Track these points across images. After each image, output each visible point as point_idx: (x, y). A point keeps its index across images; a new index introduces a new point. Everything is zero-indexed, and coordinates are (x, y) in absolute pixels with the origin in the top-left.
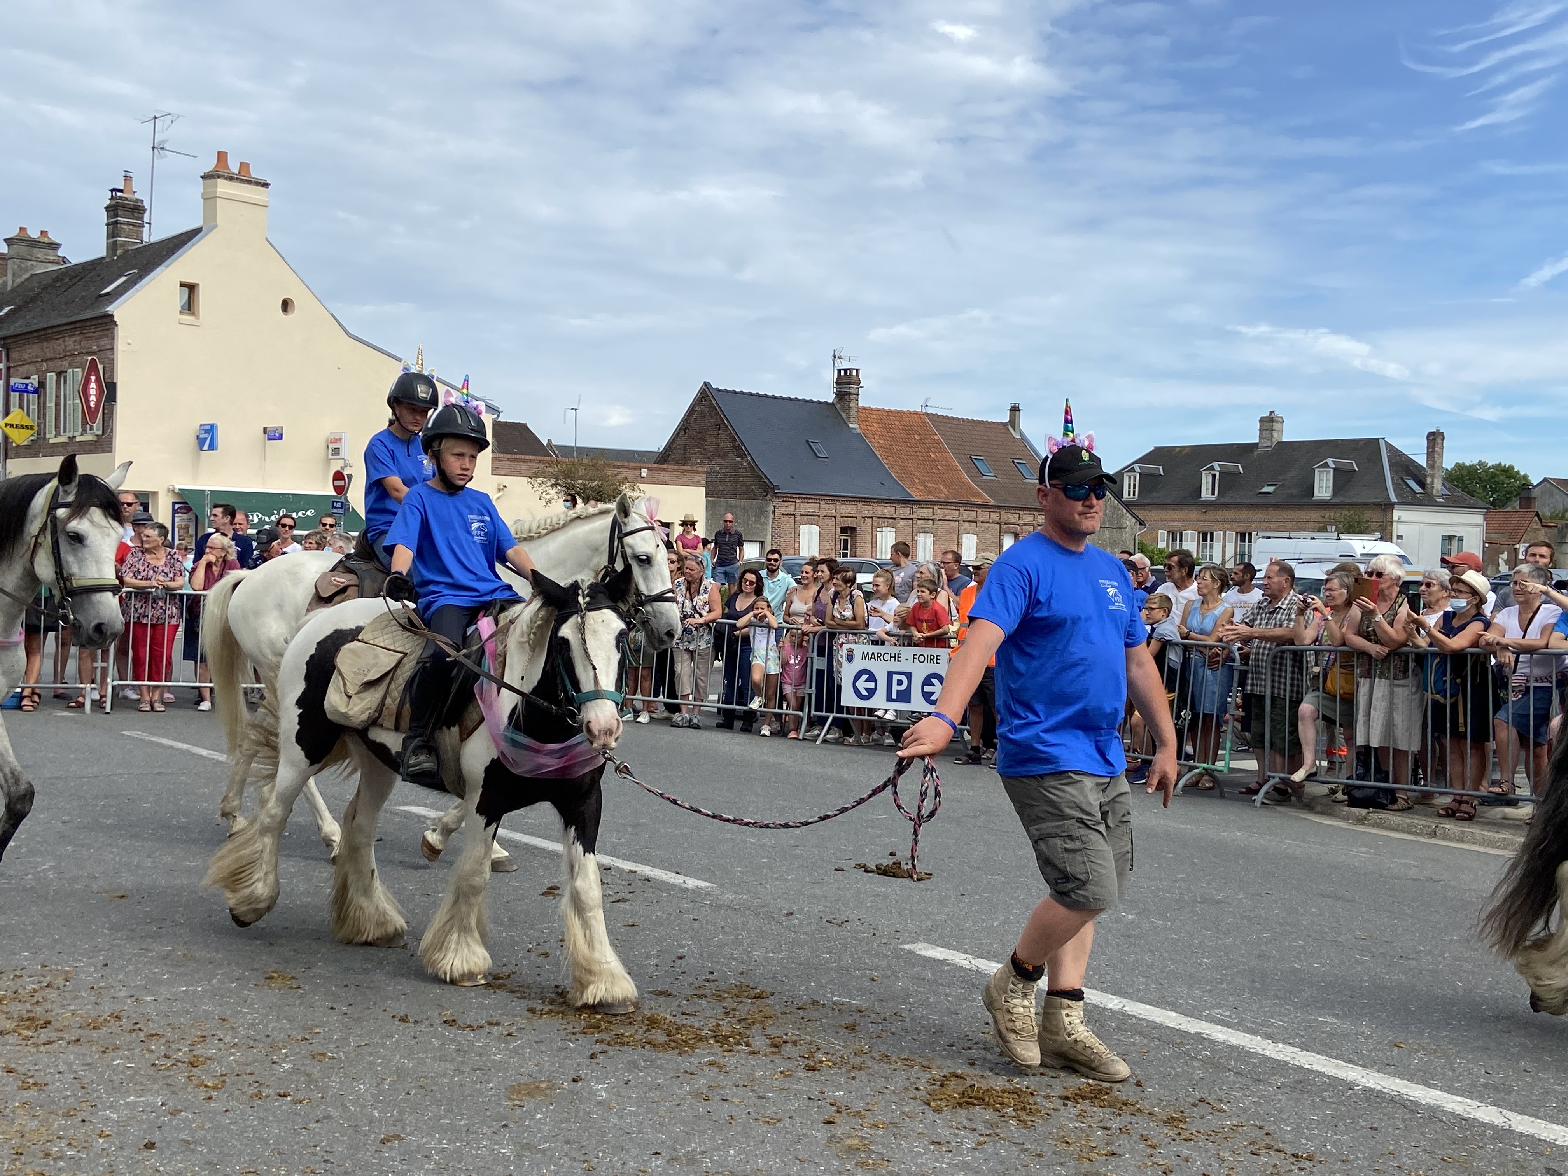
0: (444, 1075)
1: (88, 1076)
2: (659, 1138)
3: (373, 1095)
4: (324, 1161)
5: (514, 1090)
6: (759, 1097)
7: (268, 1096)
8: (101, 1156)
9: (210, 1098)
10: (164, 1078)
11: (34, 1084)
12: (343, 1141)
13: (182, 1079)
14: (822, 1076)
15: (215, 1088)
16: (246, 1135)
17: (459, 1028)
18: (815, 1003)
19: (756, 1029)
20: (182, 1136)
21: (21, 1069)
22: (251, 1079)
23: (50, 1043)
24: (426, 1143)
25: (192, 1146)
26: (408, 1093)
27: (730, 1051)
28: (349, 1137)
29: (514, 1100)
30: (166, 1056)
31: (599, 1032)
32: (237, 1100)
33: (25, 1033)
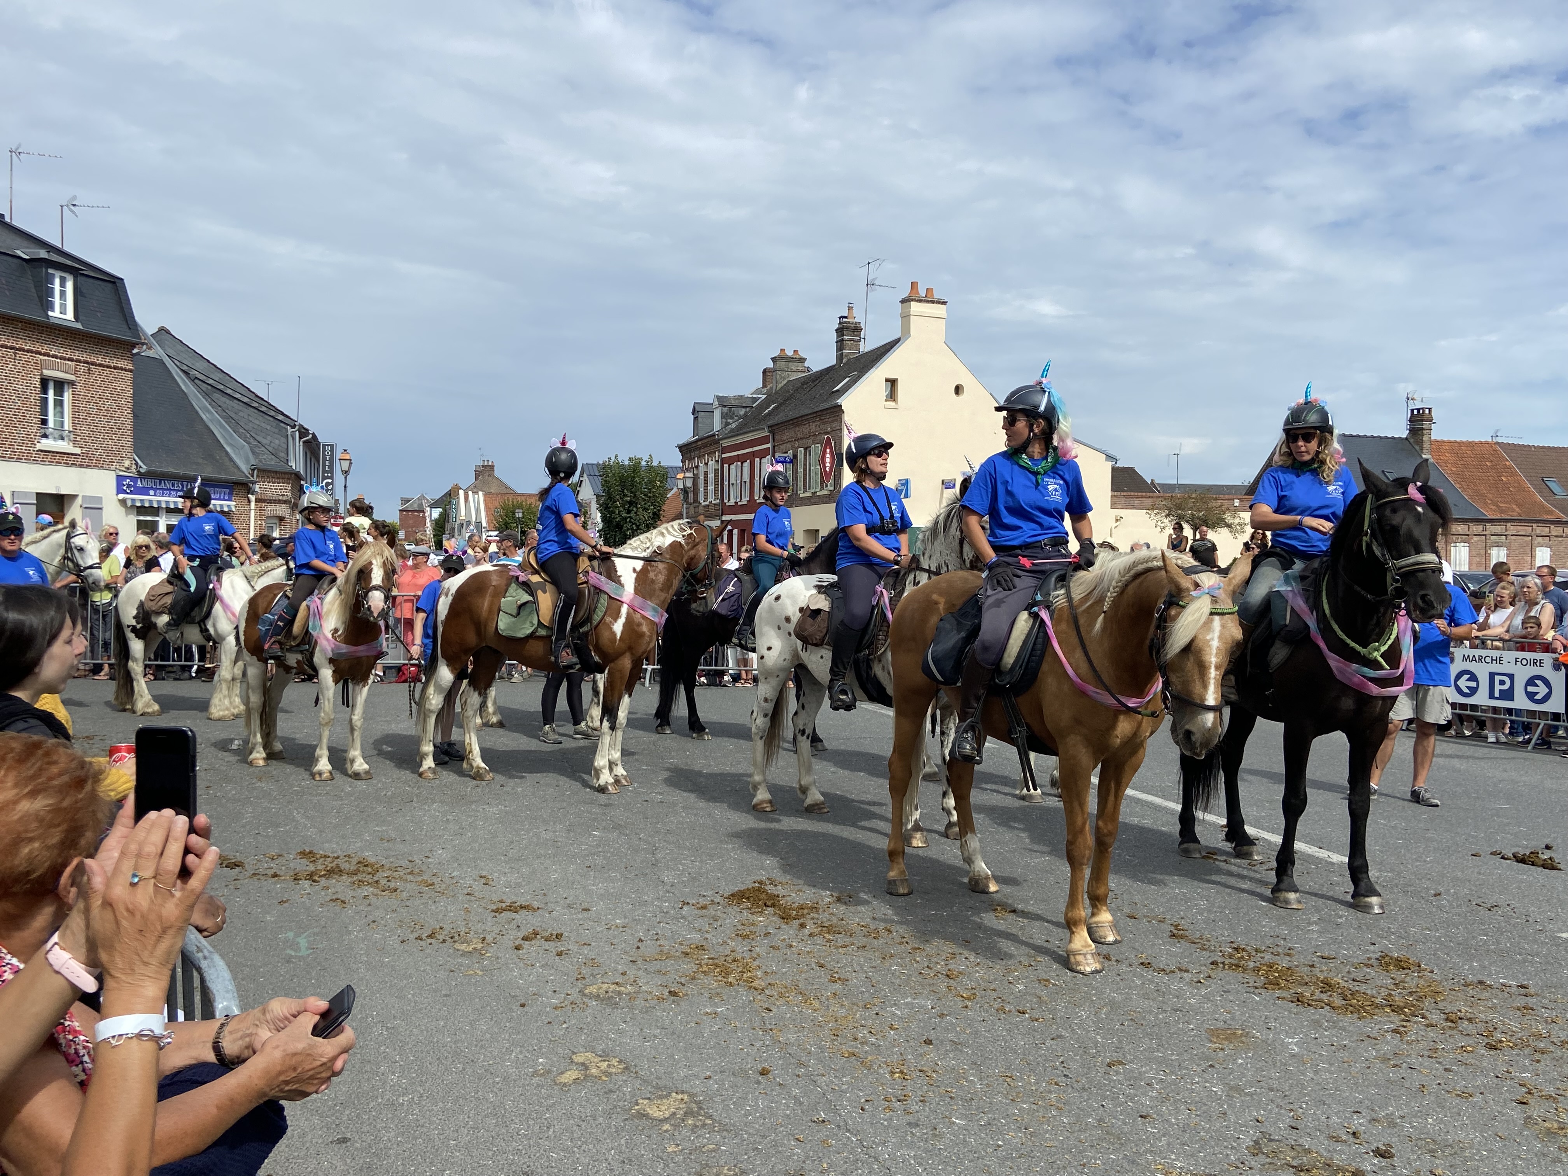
0: (1150, 1012)
1: (876, 977)
2: (1357, 1097)
3: (1094, 1022)
4: (1065, 1076)
5: (1214, 1034)
6: (1446, 1070)
7: (1010, 1011)
8: (894, 1046)
9: (967, 1007)
10: (930, 985)
11: (839, 979)
12: (1076, 1060)
13: (943, 987)
14: (1504, 1055)
15: (969, 999)
16: (999, 1043)
17: (1154, 970)
18: (1481, 983)
19: (1427, 1003)
20: (951, 1036)
21: (829, 967)
22: (994, 994)
23: (846, 946)
24: (1145, 1072)
25: (959, 1047)
26: (1122, 1024)
27: (1408, 1021)
28: (1081, 1057)
29: (1215, 1043)
30: (928, 967)
31: (1279, 989)
32: (987, 1012)
33: (827, 936)
